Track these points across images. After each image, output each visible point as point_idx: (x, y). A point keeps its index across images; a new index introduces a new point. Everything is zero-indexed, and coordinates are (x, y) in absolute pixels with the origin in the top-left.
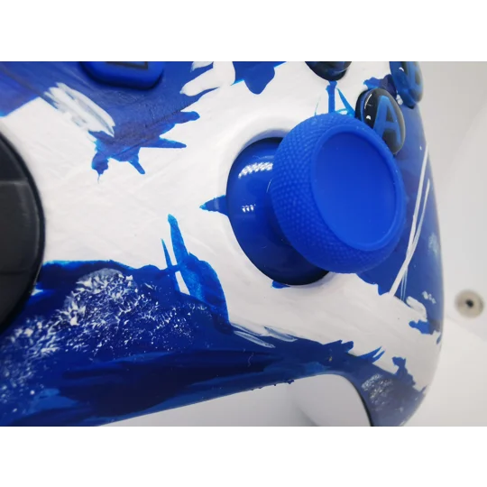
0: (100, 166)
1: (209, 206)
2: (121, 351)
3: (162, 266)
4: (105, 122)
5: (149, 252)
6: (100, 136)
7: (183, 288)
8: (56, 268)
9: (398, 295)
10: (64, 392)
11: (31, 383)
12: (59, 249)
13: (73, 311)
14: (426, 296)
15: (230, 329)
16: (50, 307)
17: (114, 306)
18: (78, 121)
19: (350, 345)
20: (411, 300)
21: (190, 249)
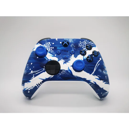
0: (64, 64)
1: (71, 66)
2: (65, 76)
3: (68, 70)
4: (64, 61)
5: (67, 69)
6: (64, 62)
7: (69, 72)
8: (61, 70)
9: (93, 75)
10: (61, 78)
11: (59, 77)
12: (61, 69)
13: (62, 73)
14: (98, 76)
15: (73, 75)
16: (61, 72)
17: (64, 73)
18: (63, 61)
19: (86, 79)
20: (95, 76)
21: (70, 69)
